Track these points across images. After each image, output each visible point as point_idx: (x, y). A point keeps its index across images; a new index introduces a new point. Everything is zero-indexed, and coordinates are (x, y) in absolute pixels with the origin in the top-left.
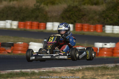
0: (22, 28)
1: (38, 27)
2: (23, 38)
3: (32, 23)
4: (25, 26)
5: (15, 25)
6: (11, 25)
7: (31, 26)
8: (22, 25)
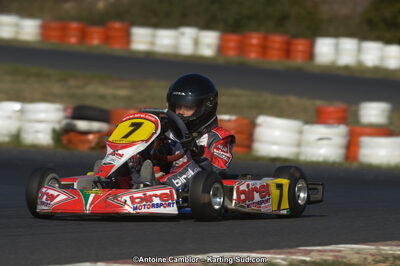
0: (232, 55)
1: (288, 52)
2: (236, 91)
3: (265, 39)
4: (242, 47)
5: (209, 46)
6: (196, 42)
7: (264, 49)
8: (232, 44)
